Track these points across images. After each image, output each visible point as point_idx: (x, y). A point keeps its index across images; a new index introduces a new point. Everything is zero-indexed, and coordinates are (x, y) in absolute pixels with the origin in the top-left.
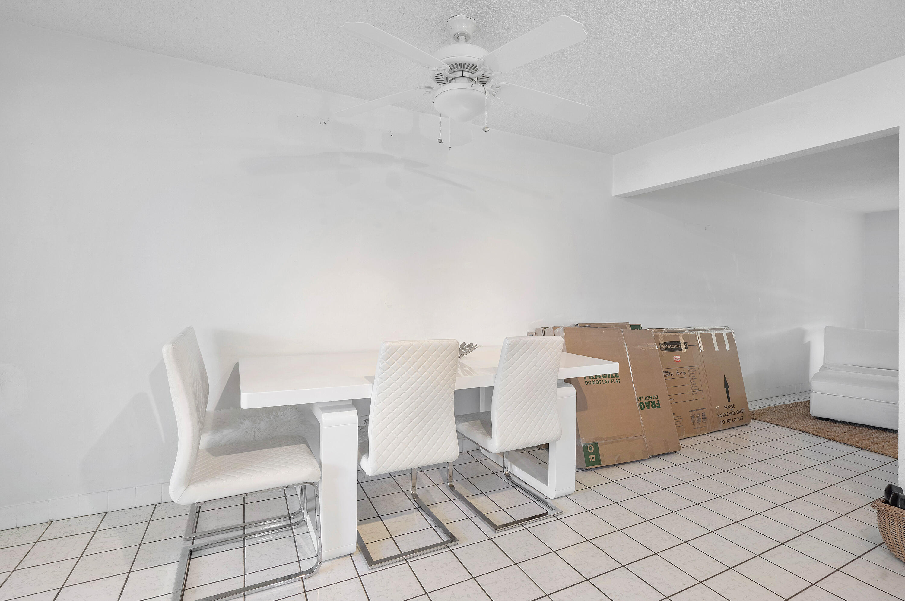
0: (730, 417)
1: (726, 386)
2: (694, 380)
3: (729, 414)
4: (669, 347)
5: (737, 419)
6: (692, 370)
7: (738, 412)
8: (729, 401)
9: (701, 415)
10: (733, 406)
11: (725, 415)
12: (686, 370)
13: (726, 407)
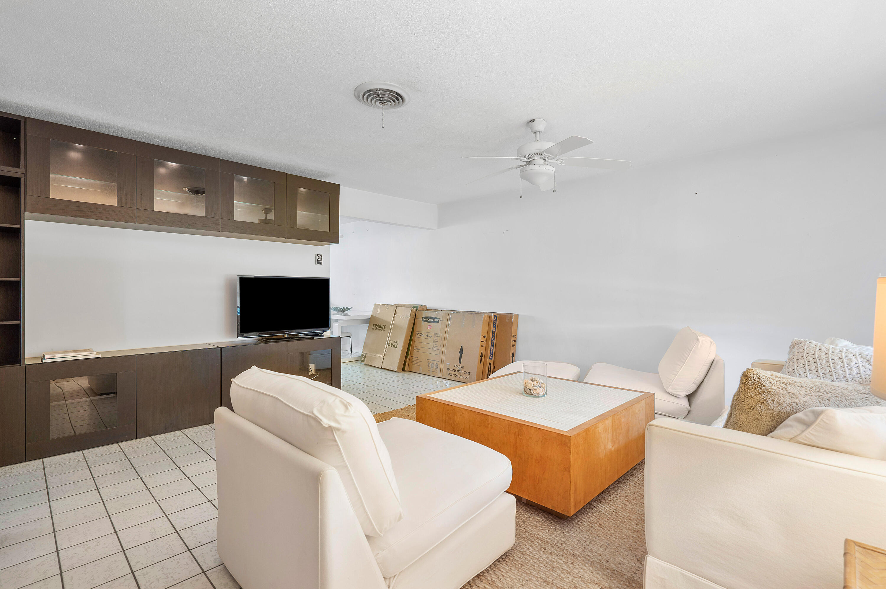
0: (457, 373)
1: (461, 352)
2: (436, 342)
3: (457, 371)
4: (428, 319)
5: (463, 377)
6: (437, 336)
7: (465, 373)
8: (460, 362)
9: (435, 364)
10: (462, 367)
11: (453, 370)
12: (433, 335)
13: (456, 366)
